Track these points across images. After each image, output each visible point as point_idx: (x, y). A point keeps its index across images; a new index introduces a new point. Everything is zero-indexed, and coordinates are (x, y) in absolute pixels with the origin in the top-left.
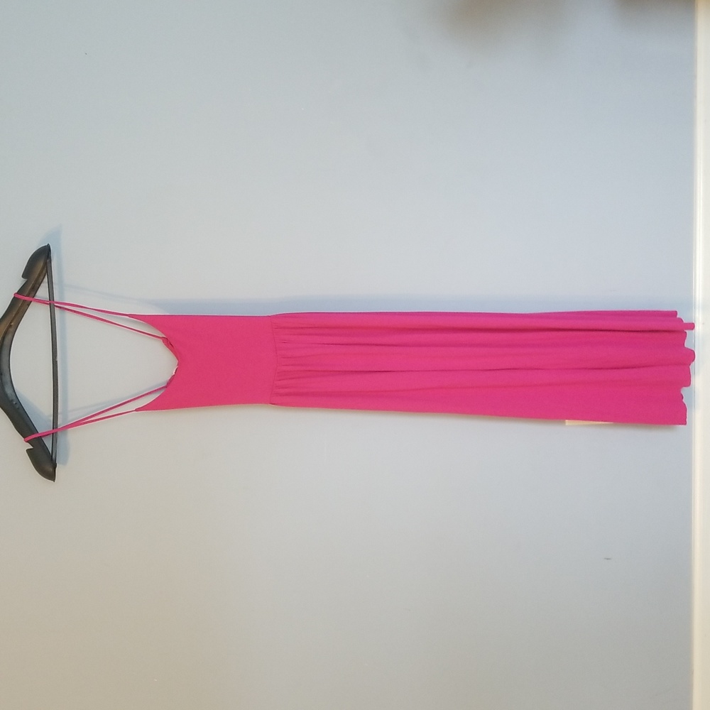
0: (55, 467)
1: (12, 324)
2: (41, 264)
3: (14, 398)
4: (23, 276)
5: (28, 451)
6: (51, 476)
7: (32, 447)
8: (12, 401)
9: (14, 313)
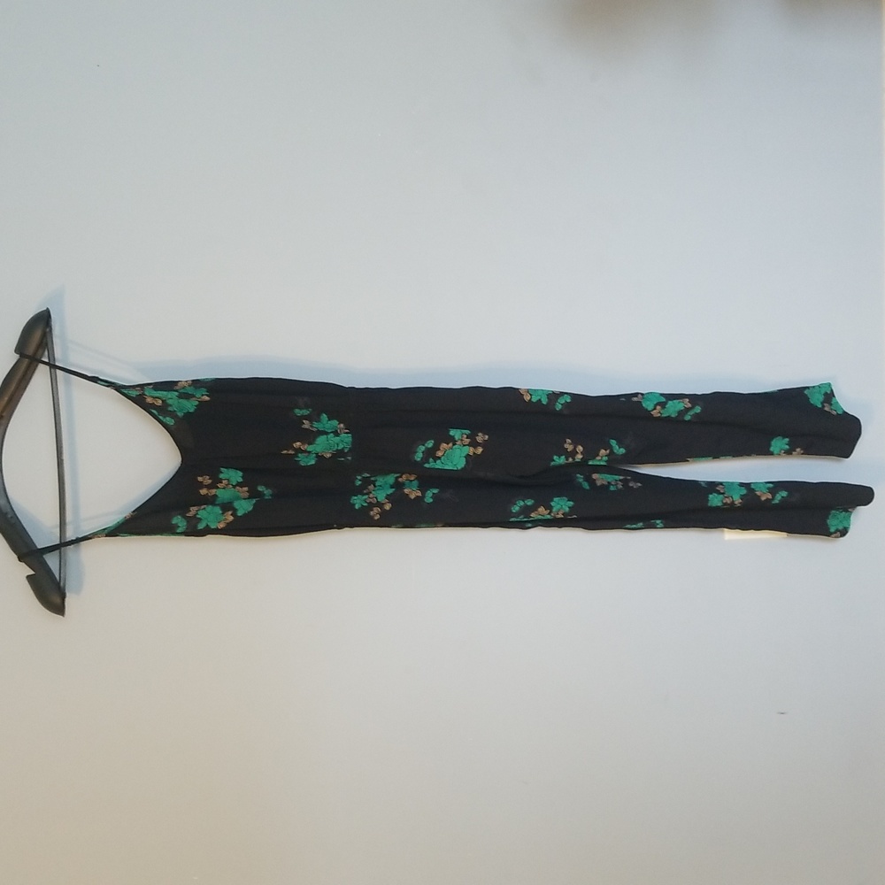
0: (63, 597)
1: (4, 414)
2: (37, 335)
3: (9, 510)
4: (15, 351)
5: (29, 577)
6: (58, 608)
7: (33, 573)
8: (6, 513)
9: (6, 399)
